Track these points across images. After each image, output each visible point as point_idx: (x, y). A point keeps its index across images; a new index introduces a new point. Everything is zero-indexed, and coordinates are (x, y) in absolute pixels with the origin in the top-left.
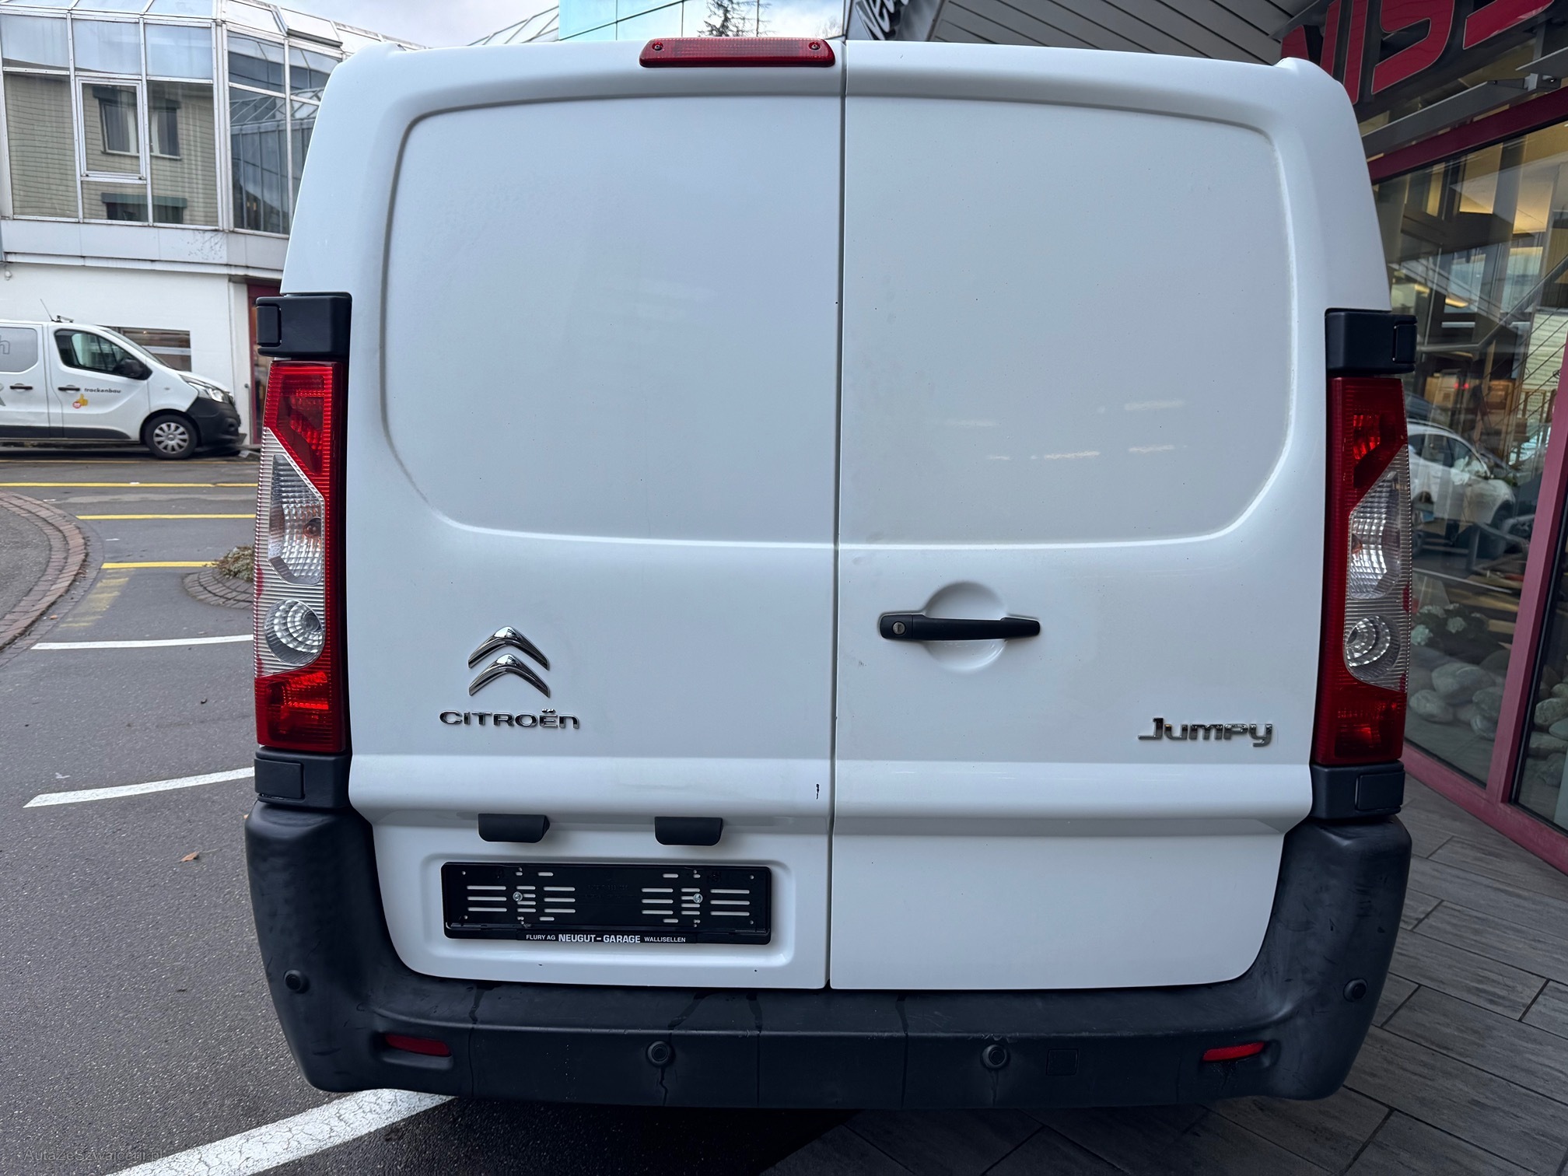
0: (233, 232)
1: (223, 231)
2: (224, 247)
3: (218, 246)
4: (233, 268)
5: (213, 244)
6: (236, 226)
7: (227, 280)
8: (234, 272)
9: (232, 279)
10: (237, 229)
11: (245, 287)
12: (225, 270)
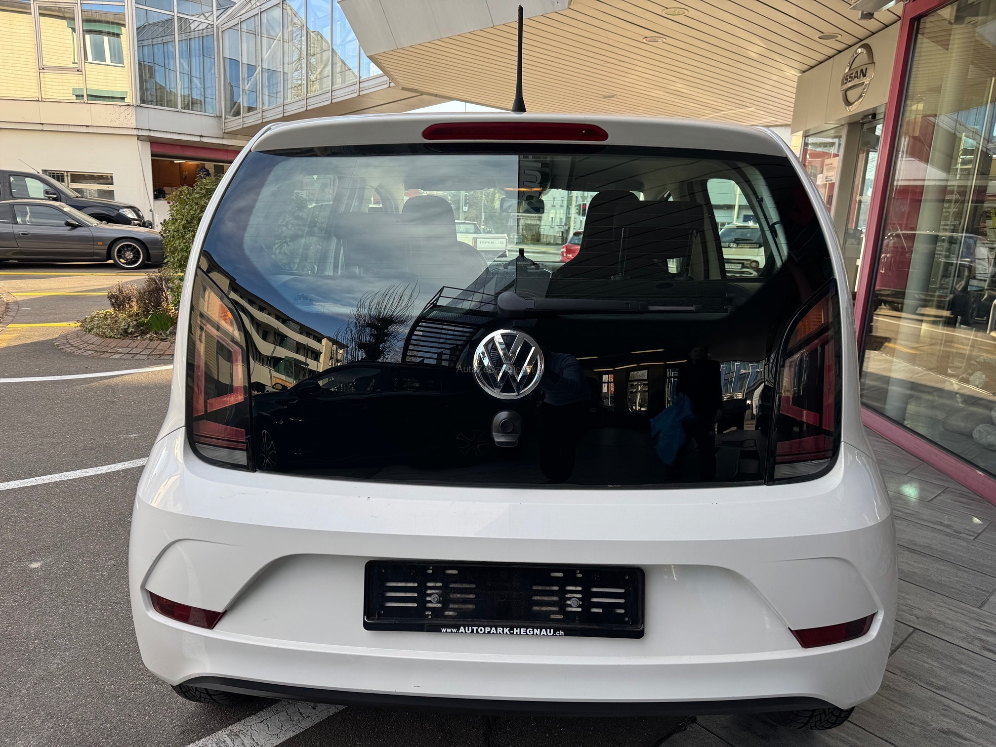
0: (140, 106)
1: (133, 105)
2: (134, 117)
3: (130, 115)
4: (140, 131)
5: (126, 114)
6: (143, 101)
7: (136, 138)
8: (141, 133)
9: (139, 137)
10: (141, 105)
11: (148, 144)
12: (135, 132)
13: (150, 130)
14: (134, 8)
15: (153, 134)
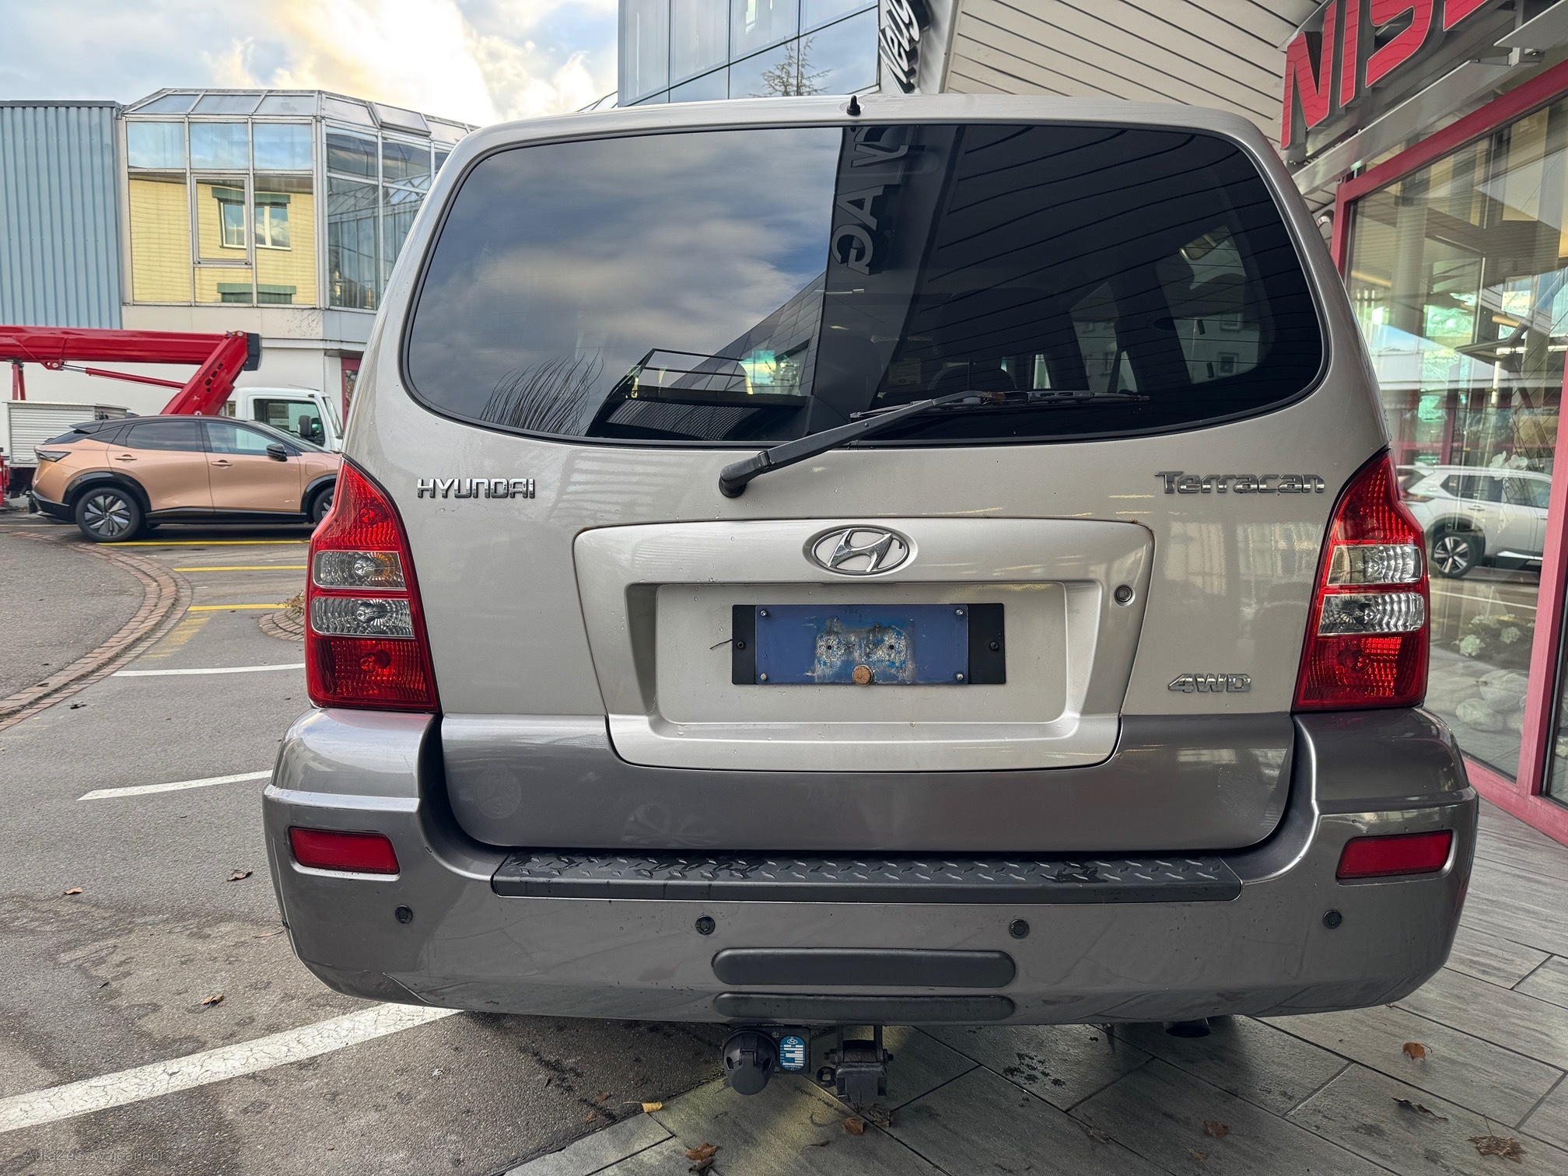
1: (320, 309)
3: (316, 321)
4: (328, 342)
5: (310, 321)
6: (332, 304)
7: (323, 353)
8: (329, 346)
9: (326, 352)
10: (330, 307)
11: (339, 361)
12: (321, 345)
13: (342, 342)
14: (325, 178)
15: (345, 347)
